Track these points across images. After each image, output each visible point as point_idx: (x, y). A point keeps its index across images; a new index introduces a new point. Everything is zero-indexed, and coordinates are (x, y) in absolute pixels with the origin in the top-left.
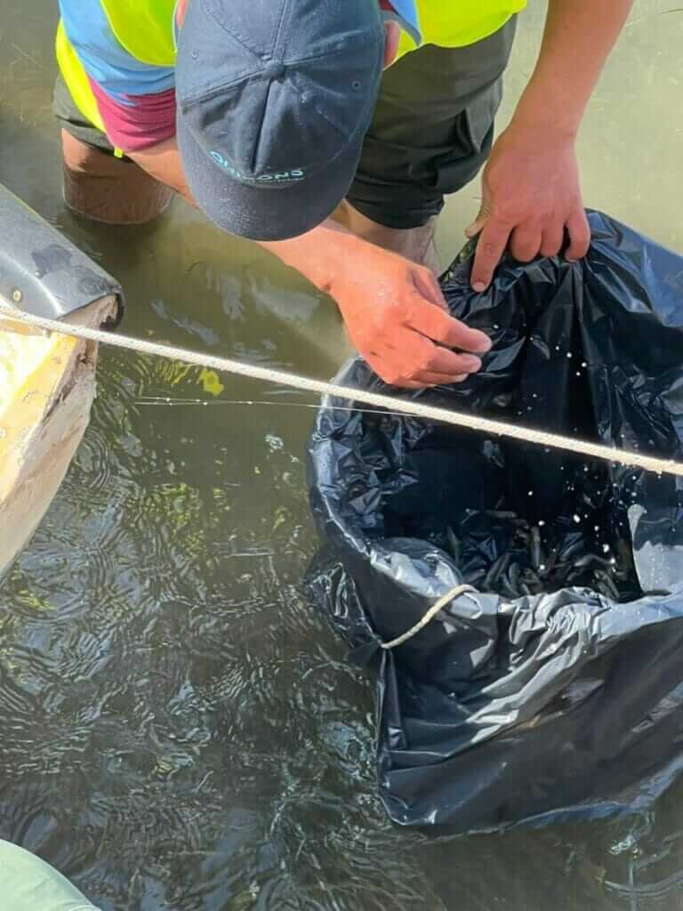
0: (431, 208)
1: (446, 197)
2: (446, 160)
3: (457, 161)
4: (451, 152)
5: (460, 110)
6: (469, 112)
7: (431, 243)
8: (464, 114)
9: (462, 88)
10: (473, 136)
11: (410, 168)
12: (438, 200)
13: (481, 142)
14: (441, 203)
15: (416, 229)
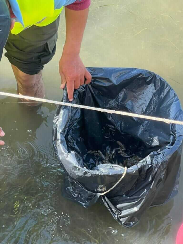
0: (40, 68)
1: (44, 65)
2: (43, 55)
3: (46, 56)
4: (44, 53)
5: (46, 43)
6: (48, 43)
7: (41, 78)
8: (47, 43)
9: (46, 37)
10: (50, 49)
11: (34, 58)
12: (42, 66)
13: (52, 50)
14: (43, 67)
15: (37, 74)
